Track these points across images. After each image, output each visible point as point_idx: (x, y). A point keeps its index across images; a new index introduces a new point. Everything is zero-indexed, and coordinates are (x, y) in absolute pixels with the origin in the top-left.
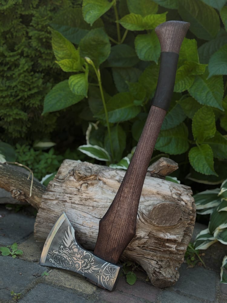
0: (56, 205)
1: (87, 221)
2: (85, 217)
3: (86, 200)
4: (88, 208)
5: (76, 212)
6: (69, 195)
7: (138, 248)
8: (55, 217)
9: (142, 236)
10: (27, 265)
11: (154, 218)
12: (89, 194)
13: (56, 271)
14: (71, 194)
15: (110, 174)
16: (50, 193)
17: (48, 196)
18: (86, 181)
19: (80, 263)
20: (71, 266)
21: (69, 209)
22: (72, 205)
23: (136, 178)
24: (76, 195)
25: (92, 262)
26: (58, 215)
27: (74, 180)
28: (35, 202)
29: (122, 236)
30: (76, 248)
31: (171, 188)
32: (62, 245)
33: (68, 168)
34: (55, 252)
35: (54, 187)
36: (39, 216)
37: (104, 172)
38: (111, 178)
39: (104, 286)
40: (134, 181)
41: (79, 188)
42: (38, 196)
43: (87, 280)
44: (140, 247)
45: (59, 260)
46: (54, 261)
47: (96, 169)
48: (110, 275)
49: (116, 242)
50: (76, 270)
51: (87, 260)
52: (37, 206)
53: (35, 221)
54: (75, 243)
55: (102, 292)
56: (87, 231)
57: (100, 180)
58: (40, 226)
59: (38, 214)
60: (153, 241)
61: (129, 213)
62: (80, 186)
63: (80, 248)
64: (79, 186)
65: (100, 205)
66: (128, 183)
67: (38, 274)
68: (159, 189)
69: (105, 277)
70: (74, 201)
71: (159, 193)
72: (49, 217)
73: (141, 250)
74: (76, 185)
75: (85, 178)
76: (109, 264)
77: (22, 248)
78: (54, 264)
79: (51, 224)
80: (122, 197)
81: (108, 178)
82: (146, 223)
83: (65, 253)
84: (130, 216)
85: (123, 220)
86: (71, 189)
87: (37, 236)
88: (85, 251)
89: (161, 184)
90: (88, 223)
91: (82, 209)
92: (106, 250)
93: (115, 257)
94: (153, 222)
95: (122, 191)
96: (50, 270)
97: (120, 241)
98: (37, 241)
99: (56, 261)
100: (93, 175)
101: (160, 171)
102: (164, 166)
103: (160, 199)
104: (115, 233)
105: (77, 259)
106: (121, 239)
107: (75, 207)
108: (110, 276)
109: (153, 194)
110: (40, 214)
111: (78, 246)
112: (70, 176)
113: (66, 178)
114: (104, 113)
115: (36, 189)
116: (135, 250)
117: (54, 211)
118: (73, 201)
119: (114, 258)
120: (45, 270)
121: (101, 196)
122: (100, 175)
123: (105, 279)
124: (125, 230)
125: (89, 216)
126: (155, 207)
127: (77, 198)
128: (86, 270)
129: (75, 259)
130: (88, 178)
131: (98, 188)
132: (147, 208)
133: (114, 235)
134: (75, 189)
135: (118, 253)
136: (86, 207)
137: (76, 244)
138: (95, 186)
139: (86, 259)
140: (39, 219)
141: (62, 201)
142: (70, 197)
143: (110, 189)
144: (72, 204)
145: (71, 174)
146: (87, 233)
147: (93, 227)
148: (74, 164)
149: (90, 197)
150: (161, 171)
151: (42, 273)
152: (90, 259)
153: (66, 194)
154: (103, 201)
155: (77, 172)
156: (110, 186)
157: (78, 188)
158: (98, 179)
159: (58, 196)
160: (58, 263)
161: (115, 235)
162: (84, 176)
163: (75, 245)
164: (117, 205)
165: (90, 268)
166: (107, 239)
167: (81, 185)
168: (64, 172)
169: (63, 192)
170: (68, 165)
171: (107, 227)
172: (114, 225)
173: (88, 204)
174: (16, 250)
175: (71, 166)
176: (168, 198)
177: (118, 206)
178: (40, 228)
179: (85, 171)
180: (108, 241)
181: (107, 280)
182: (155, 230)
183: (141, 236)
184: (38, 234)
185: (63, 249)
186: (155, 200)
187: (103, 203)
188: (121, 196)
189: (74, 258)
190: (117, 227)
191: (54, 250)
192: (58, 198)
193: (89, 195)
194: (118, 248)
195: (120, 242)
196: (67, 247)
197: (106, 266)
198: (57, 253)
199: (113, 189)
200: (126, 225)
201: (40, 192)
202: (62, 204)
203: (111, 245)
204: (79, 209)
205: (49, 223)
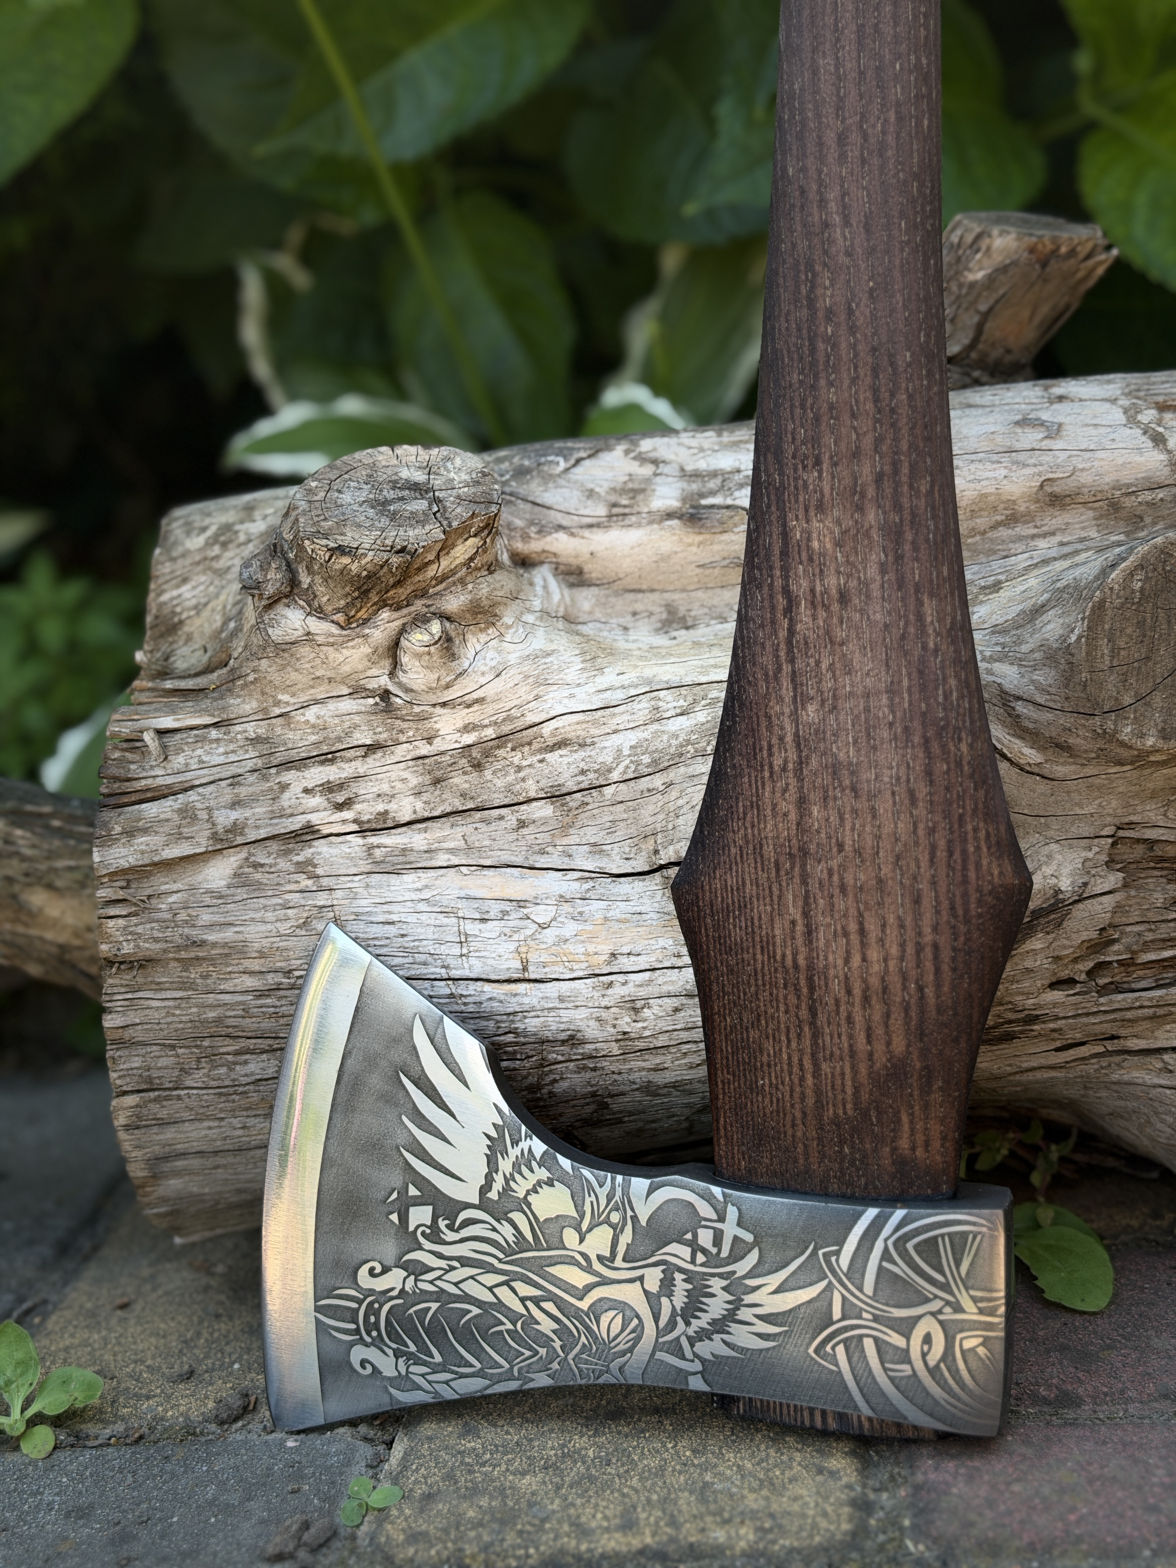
0: (241, 894)
1: (549, 935)
2: (520, 903)
3: (478, 766)
4: (522, 824)
5: (426, 894)
6: (317, 775)
7: (1057, 995)
8: (261, 994)
9: (1065, 884)
10: (173, 1474)
11: (1127, 700)
12: (480, 701)
13: (449, 1430)
14: (328, 758)
15: (591, 486)
16: (151, 810)
17: (141, 840)
18: (419, 605)
19: (632, 1295)
20: (557, 1344)
21: (357, 883)
22: (371, 848)
23: (875, 391)
24: (372, 749)
25: (736, 1256)
26: (288, 973)
27: (316, 625)
28: (49, 935)
29: (928, 938)
30: (550, 1183)
31: (1148, 415)
32: (418, 1202)
33: (221, 564)
34: (380, 1284)
35: (164, 747)
36: (127, 1034)
37: (535, 489)
38: (610, 516)
39: (914, 1416)
40: (865, 424)
41: (384, 681)
42: (59, 883)
43: (743, 1418)
44: (1070, 982)
45: (435, 1332)
46: (397, 1354)
47: (464, 477)
48: (935, 1305)
49: (887, 1015)
50: (615, 1365)
51: (685, 1252)
52: (73, 966)
53: (108, 1092)
54: (524, 1145)
55: (920, 1478)
56: (582, 1013)
57: (524, 562)
58: (163, 1114)
59: (109, 1022)
60: (1159, 899)
61: (916, 724)
62: (387, 663)
63: (586, 1172)
64: (374, 672)
65: (607, 758)
66: (818, 462)
67: (306, 1526)
68: (1047, 458)
69: (898, 1340)
70: (381, 807)
71: (1056, 489)
72: (211, 1014)
73: (1091, 1002)
74: (346, 669)
75: (405, 575)
76: (900, 1214)
77: (85, 1343)
78: (403, 1381)
79: (255, 1067)
80: (803, 611)
81: (590, 526)
82: (1060, 770)
83: (465, 1262)
84: (935, 747)
85: (884, 806)
86: (311, 714)
87: (164, 1200)
88: (640, 1184)
89: (1045, 416)
90: (570, 947)
91: (469, 848)
92: (820, 1105)
93: (927, 1144)
94: (1126, 732)
95: (784, 554)
96: (390, 1445)
97: (920, 989)
98: (178, 1240)
99: (413, 1348)
100: (463, 532)
101: (979, 329)
102: (1003, 269)
103: (1082, 540)
104: (855, 938)
105: (588, 1269)
106: (929, 966)
107: (404, 851)
108: (948, 1314)
109: (1013, 519)
110: (133, 1017)
111: (565, 1163)
112: (269, 607)
113: (238, 647)
114: (332, 94)
115: (19, 832)
116: (1032, 1019)
117: (237, 950)
118: (366, 810)
119: (919, 1152)
120: (348, 1463)
121: (591, 688)
122: (510, 527)
123: (907, 1351)
124: (934, 883)
125: (552, 883)
126: (1100, 606)
127: (398, 772)
128: (703, 1335)
129: (578, 1278)
130: (431, 571)
131: (540, 632)
132: (1019, 642)
133: (847, 961)
134: (348, 705)
135: (936, 1097)
136: (501, 818)
137: (539, 1147)
138: (508, 620)
139: (674, 1248)
140: (136, 1062)
141: (274, 846)
142: (329, 788)
143: (639, 607)
144: (373, 840)
145: (270, 589)
146: (591, 1030)
147: (626, 963)
148: (257, 514)
149: (506, 729)
150: (988, 326)
151: (331, 1500)
152: (705, 1238)
153: (289, 776)
154: (621, 718)
155: (317, 548)
156: (630, 583)
157: (372, 684)
158: (505, 558)
159: (225, 818)
160: (438, 1358)
161: (856, 960)
162: (395, 560)
163: (527, 1159)
164: (786, 690)
165: (737, 1304)
166: (804, 1013)
167: (394, 648)
168: (198, 608)
169: (260, 763)
170: (209, 544)
171: (761, 909)
172: (819, 871)
173: (508, 789)
174: (34, 1376)
175: (242, 538)
176: (1151, 504)
177: (800, 699)
178: (169, 1134)
179: (385, 521)
180: (813, 1024)
181: (924, 1355)
182: (1153, 796)
183: (1058, 891)
184: (173, 1185)
185: (435, 1236)
186: (1045, 562)
187: (632, 738)
188: (791, 603)
189: (555, 1270)
190: (849, 879)
191: (364, 1271)
192: (236, 828)
193: (489, 709)
194: (924, 1053)
195: (929, 992)
196: (468, 1206)
197: (879, 1246)
198: (394, 1279)
199: (656, 596)
200: (932, 831)
201: (57, 843)
202: (283, 864)
203: (853, 1053)
204: (442, 859)
205: (231, 1066)
